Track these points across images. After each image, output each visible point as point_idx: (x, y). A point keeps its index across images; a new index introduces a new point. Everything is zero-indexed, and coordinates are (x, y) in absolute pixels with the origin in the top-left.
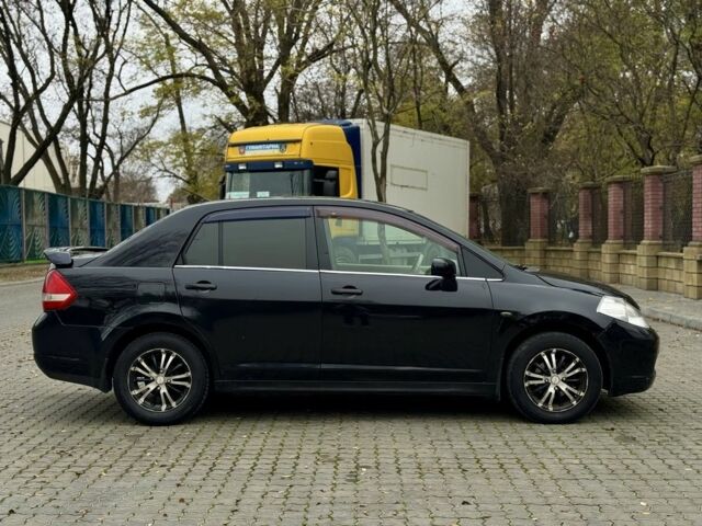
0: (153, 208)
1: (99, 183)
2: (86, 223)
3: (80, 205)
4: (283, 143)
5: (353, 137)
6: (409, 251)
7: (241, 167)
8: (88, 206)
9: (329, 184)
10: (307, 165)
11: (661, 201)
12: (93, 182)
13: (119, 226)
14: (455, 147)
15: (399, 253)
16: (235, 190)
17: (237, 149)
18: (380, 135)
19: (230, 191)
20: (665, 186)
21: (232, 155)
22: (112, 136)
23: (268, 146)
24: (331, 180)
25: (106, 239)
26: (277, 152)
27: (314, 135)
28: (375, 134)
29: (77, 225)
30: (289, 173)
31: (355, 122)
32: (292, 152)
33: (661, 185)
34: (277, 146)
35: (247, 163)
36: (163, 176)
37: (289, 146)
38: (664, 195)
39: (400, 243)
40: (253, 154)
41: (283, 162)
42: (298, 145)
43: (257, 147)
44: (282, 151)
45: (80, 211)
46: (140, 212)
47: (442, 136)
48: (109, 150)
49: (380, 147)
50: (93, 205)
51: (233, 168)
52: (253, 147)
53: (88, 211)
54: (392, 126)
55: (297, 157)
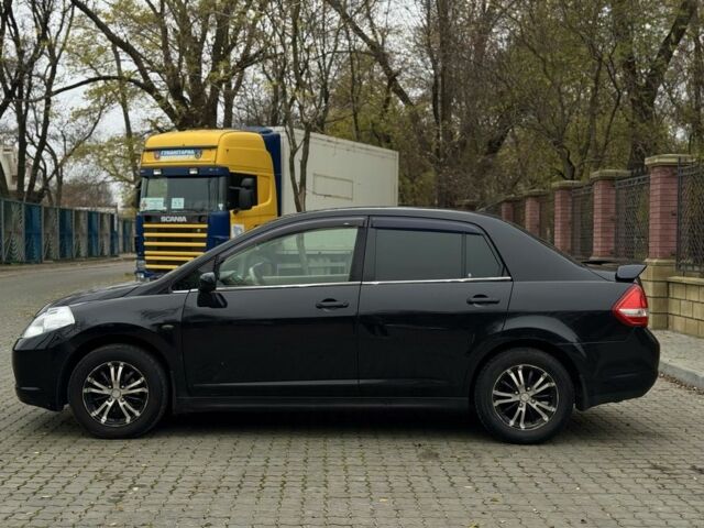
0: (97, 213)
1: (38, 186)
2: (21, 226)
3: (14, 208)
4: (198, 149)
5: (273, 144)
6: (332, 261)
7: (156, 173)
8: (23, 210)
9: (244, 193)
10: (222, 172)
11: (570, 216)
12: (32, 185)
13: (58, 231)
14: (383, 157)
15: (321, 263)
16: (151, 196)
17: (152, 153)
18: (299, 142)
19: (146, 196)
20: (573, 201)
21: (148, 160)
22: (55, 138)
23: (183, 152)
24: (248, 187)
25: (43, 243)
26: (192, 158)
27: (230, 142)
28: (293, 142)
29: (11, 229)
30: (206, 180)
31: (276, 130)
32: (207, 159)
33: (570, 200)
34: (193, 152)
35: (162, 169)
36: (115, 181)
37: (205, 152)
38: (573, 209)
39: (323, 252)
40: (168, 159)
41: (198, 168)
42: (214, 152)
43: (172, 152)
44: (197, 157)
45: (15, 215)
46: (82, 217)
47: (370, 147)
48: (52, 153)
49: (299, 156)
50: (29, 210)
51: (148, 173)
52: (168, 152)
53: (23, 216)
54: (312, 134)
55: (212, 163)
